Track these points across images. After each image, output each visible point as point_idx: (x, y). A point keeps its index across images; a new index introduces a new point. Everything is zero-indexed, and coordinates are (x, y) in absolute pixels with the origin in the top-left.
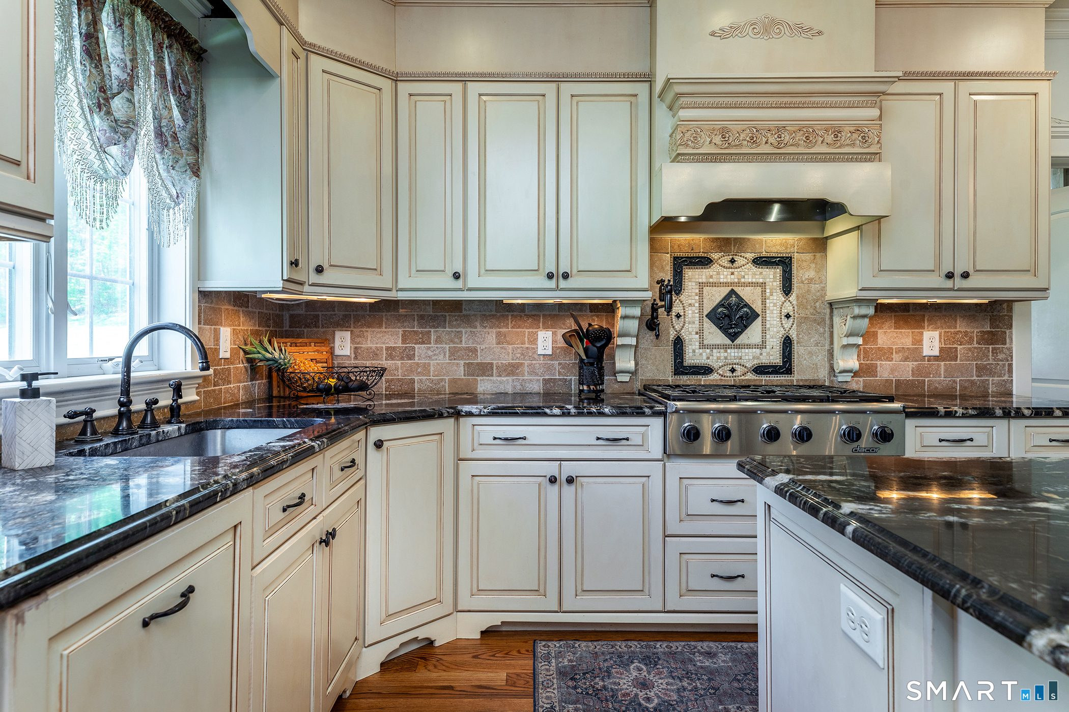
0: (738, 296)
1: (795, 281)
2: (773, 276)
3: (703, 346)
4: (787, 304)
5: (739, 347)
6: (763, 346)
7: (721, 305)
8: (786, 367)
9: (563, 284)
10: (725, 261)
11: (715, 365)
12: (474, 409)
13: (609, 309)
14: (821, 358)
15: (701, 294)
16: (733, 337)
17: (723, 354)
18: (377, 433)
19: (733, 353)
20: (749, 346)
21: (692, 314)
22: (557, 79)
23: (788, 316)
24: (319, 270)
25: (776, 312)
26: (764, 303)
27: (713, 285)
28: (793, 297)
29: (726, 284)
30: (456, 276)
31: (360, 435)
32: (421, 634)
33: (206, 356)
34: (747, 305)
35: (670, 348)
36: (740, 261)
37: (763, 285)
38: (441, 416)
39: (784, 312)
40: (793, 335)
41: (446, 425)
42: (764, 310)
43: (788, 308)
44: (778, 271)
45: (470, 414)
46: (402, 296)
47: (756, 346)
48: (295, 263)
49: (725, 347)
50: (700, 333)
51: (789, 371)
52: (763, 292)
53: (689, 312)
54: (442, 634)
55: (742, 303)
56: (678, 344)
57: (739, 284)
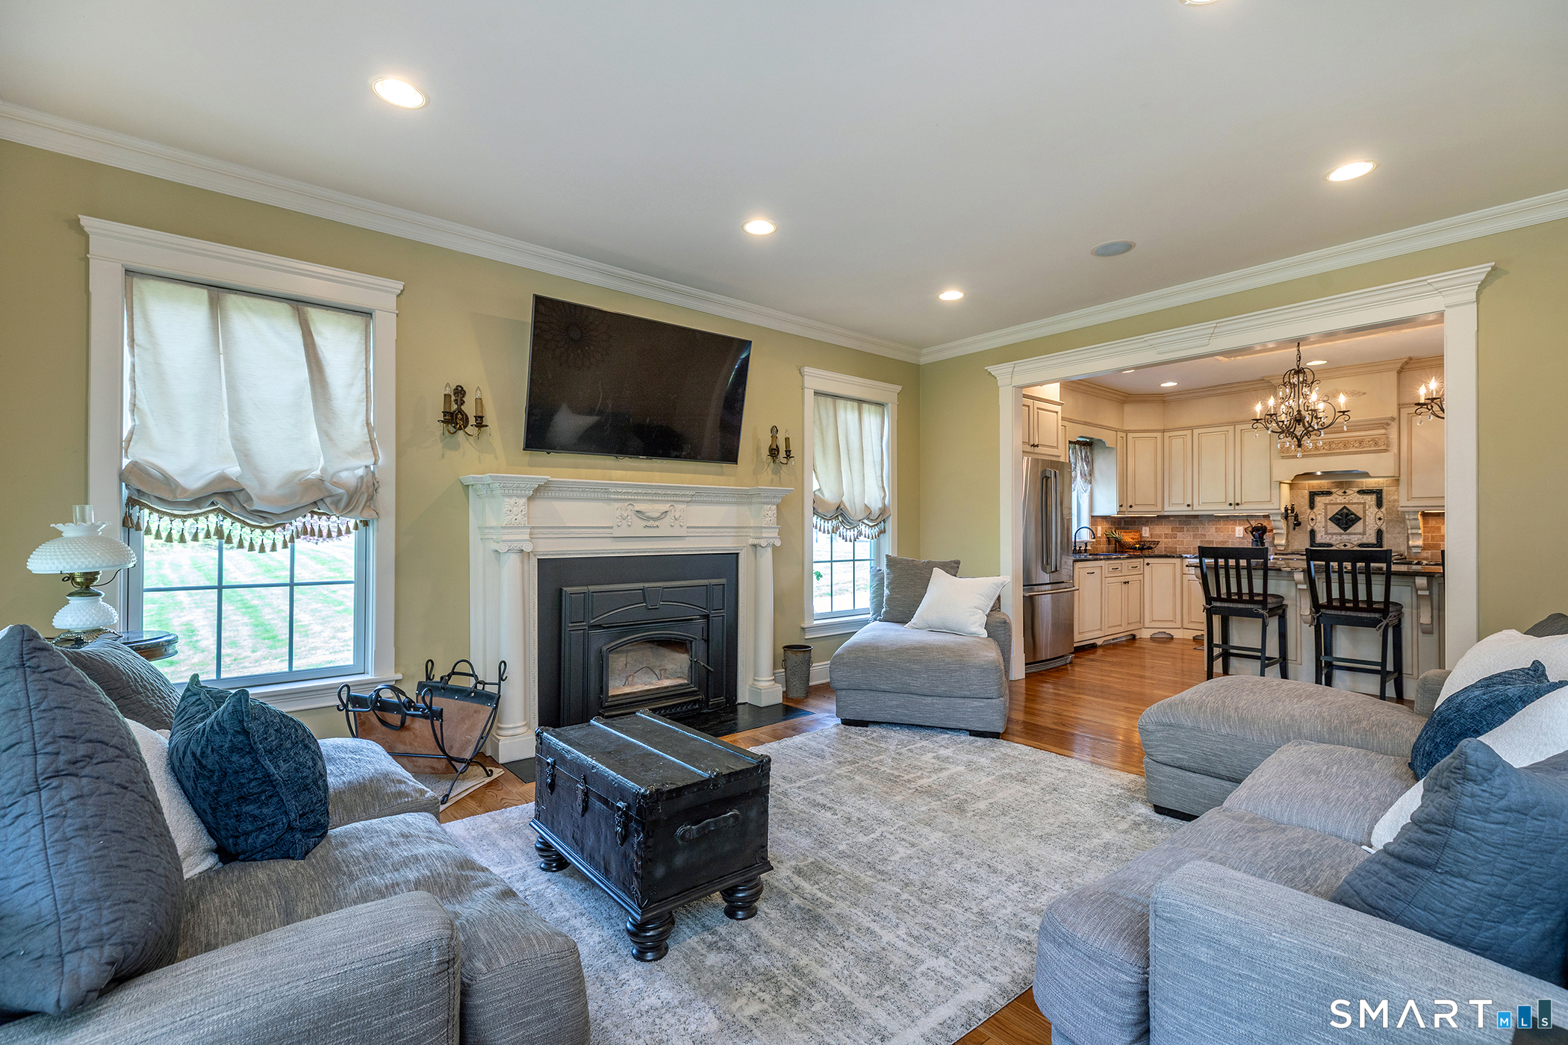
0: (1347, 509)
1: (1384, 501)
2: (1371, 499)
3: (1327, 533)
4: (1380, 513)
5: (1349, 534)
6: (1364, 533)
7: (1337, 514)
8: (1380, 543)
9: (1237, 507)
10: (1340, 492)
11: (1334, 543)
12: (1188, 556)
13: (1267, 517)
14: (1402, 540)
15: (1326, 509)
16: (1345, 529)
17: (1339, 538)
18: (1147, 560)
19: (1345, 537)
20: (1355, 534)
21: (1321, 518)
22: (1234, 424)
23: (1380, 519)
24: (1131, 506)
25: (1372, 517)
26: (1364, 512)
27: (1333, 504)
28: (1383, 509)
29: (1341, 504)
30: (1189, 506)
31: (1141, 560)
32: (1167, 631)
33: (1094, 536)
34: (1353, 514)
35: (1308, 534)
36: (1349, 492)
37: (1364, 504)
38: (1174, 557)
39: (1378, 517)
40: (1384, 528)
41: (1177, 561)
42: (1365, 516)
43: (1380, 515)
44: (1374, 496)
45: (1186, 558)
46: (1166, 514)
47: (1360, 534)
48: (1121, 506)
49: (1341, 534)
50: (1325, 527)
51: (1381, 546)
52: (1364, 507)
53: (1319, 517)
54: (1177, 634)
55: (1350, 513)
56: (1313, 533)
57: (1349, 503)
